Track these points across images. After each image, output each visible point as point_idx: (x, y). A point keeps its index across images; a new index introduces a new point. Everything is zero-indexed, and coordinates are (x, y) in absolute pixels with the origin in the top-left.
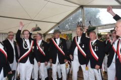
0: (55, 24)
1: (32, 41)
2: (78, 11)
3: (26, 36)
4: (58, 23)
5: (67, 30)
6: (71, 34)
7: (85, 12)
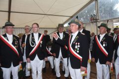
2: (92, 4)
7: (99, 4)
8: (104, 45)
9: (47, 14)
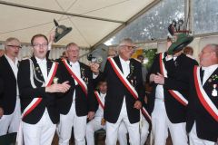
1: (54, 64)
3: (37, 48)
4: (126, 23)
5: (145, 40)
6: (156, 50)
8: (214, 93)
9: (69, 12)
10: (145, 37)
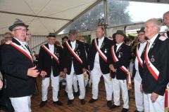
0: (68, 22)
2: (99, 5)
4: (72, 21)
8: (120, 56)
10: (84, 28)
